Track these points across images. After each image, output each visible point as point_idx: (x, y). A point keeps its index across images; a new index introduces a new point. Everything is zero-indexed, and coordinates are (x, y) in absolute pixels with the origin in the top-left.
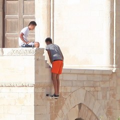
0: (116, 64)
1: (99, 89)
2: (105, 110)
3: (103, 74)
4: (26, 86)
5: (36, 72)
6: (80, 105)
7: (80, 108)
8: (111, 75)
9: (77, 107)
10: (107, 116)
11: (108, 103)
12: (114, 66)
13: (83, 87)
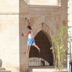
0: (61, 3)
1: (52, 15)
2: (55, 26)
3: (54, 7)
4: (15, 14)
5: (20, 7)
6: (43, 24)
7: (42, 25)
8: (58, 8)
9: (41, 25)
10: (56, 29)
11: (57, 23)
12: (60, 3)
13: (44, 15)
